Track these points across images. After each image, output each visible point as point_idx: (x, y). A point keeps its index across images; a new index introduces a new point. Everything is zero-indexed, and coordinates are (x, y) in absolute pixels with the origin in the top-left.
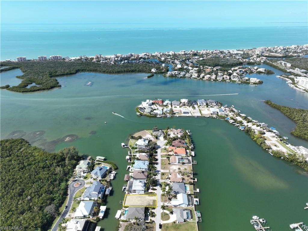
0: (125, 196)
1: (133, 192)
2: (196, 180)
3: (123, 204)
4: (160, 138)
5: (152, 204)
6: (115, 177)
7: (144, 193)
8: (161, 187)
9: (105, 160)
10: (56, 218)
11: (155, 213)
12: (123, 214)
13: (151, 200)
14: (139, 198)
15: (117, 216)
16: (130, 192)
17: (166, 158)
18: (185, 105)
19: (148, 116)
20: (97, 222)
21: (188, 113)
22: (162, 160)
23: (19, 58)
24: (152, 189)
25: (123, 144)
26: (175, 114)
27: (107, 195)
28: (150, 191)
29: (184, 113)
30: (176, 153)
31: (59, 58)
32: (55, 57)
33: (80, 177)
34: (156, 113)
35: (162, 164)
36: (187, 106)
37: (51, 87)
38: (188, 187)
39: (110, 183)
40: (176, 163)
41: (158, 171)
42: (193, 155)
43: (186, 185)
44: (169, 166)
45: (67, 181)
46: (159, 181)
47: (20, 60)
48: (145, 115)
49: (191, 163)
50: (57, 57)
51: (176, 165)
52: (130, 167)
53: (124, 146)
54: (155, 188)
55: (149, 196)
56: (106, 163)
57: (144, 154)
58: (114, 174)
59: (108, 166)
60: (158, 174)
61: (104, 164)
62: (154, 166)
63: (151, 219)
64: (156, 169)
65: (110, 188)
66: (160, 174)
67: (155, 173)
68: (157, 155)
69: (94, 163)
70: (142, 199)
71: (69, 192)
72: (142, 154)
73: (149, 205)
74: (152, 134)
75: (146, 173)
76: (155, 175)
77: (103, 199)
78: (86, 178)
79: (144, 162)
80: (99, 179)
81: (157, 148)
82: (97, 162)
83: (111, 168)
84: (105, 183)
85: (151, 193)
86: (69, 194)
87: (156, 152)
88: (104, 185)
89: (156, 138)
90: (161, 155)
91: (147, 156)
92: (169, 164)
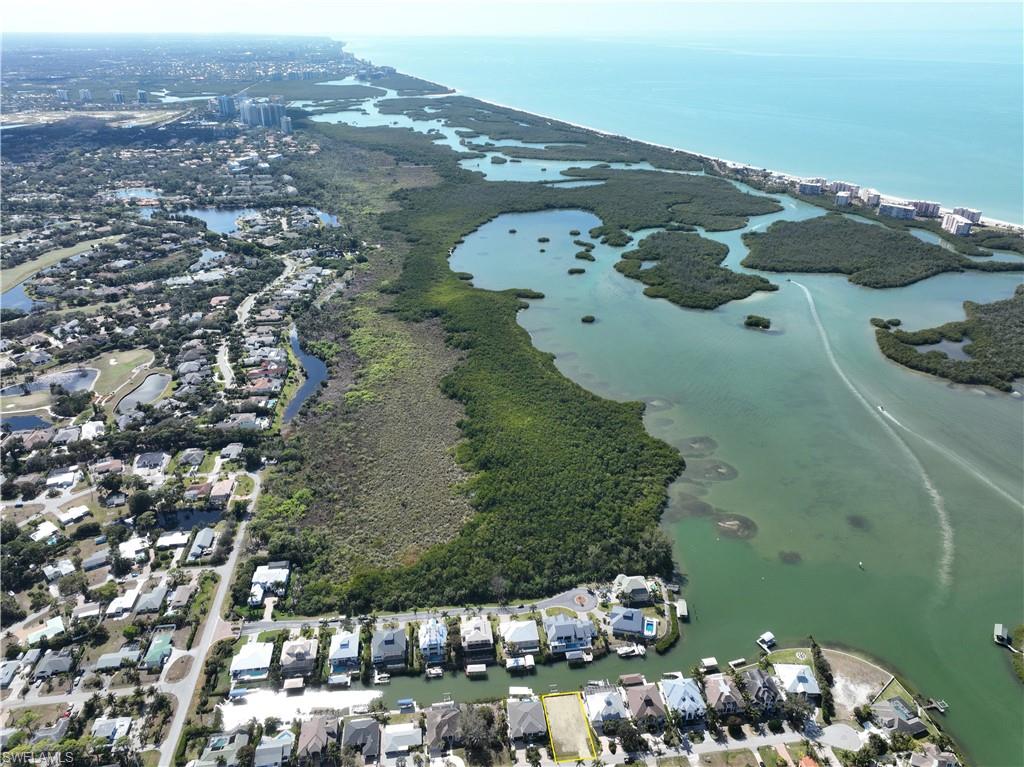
0: (573, 693)
3: (548, 695)
5: (564, 749)
6: (628, 657)
8: (626, 762)
9: (682, 618)
10: (497, 602)
12: (522, 697)
13: (575, 746)
14: (574, 721)
15: (514, 690)
17: (760, 761)
19: (1015, 667)
20: (500, 664)
22: (746, 752)
24: (611, 743)
25: (768, 636)
27: (566, 659)
28: (605, 741)
33: (605, 596)
35: (725, 753)
39: (605, 653)
41: (688, 749)
45: (585, 580)
46: (647, 754)
52: (676, 677)
54: (619, 749)
55: (588, 740)
56: (669, 625)
57: (726, 690)
58: (637, 653)
59: (660, 633)
60: (673, 748)
61: (665, 621)
62: (707, 734)
63: (521, 754)
64: (693, 740)
65: (589, 658)
66: (676, 754)
67: (676, 740)
68: (765, 735)
69: (658, 603)
70: (573, 726)
71: (558, 595)
72: (721, 686)
73: (560, 745)
74: (871, 698)
75: (649, 711)
76: (666, 742)
77: (554, 654)
78: (605, 606)
79: (692, 699)
80: (610, 630)
81: (803, 730)
82: (666, 607)
83: (653, 640)
84: (600, 643)
85: (599, 743)
86: (554, 597)
87: (777, 729)
88: (593, 644)
89: (863, 717)
90: (769, 747)
91: (722, 699)
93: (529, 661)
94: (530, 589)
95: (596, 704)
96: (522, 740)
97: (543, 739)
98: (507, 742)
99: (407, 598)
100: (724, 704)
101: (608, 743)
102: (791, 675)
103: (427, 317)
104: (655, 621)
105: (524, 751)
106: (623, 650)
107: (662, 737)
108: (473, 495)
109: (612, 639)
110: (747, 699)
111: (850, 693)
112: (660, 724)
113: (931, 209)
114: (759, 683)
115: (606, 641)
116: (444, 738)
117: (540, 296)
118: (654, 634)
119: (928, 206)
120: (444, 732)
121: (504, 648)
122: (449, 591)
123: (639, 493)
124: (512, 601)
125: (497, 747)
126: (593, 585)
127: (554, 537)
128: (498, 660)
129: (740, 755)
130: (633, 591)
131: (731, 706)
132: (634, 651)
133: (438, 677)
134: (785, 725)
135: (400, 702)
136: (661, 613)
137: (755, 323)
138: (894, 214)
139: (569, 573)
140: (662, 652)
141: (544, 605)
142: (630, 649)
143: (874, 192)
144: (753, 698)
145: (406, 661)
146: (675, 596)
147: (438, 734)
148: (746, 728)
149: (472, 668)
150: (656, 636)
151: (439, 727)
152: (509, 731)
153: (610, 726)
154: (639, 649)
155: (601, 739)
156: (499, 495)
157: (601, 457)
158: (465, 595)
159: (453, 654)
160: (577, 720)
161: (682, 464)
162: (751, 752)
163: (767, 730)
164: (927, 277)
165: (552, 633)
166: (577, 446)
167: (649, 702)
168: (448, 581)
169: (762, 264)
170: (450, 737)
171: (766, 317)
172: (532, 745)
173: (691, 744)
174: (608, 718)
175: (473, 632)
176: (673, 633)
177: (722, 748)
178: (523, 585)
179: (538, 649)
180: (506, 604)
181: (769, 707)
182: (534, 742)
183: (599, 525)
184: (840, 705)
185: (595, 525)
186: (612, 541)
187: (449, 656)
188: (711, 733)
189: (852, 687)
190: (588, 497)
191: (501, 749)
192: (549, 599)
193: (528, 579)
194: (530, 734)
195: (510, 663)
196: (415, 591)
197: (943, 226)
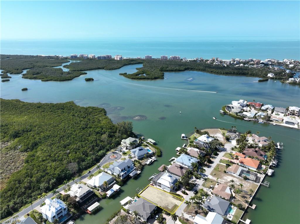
0: (148, 186)
1: (158, 185)
2: (254, 207)
3: (139, 193)
4: (232, 141)
5: (170, 208)
6: (151, 163)
7: (169, 192)
8: (196, 194)
9: (155, 144)
10: (75, 177)
11: (167, 221)
13: (172, 203)
14: (160, 195)
15: (123, 202)
16: (155, 184)
17: (225, 165)
18: (293, 114)
19: (233, 116)
20: (103, 198)
21: (293, 124)
22: (218, 165)
23: (146, 56)
24: (182, 192)
25: (183, 135)
26: (272, 121)
27: (131, 177)
28: (179, 193)
29: (287, 122)
30: (242, 163)
31: (177, 58)
32: (175, 57)
33: (121, 151)
34: (245, 115)
35: (215, 169)
36: (296, 117)
37: (155, 77)
38: (235, 210)
39: (142, 168)
40: (235, 175)
41: (205, 175)
42: (270, 174)
43: (232, 207)
44: (223, 174)
45: (108, 150)
46: (197, 186)
47: (147, 57)
48: (230, 115)
49: (259, 182)
50: (176, 57)
51: (234, 177)
52: (174, 159)
53: (183, 137)
54: (187, 192)
55: (173, 197)
56: (153, 147)
57: (197, 150)
58: (153, 160)
61: (150, 147)
64: (203, 172)
65: (139, 172)
67: (199, 176)
68: (216, 158)
70: (162, 197)
71: (102, 160)
74: (223, 135)
75: (184, 171)
76: (197, 178)
78: (125, 154)
79: (191, 158)
81: (221, 151)
82: (146, 144)
83: (154, 153)
84: (138, 165)
85: (178, 195)
89: (227, 139)
90: (221, 160)
92: (225, 172)
95: (166, 180)
99: (15, 203)
100: (200, 154)
105: (155, 222)
106: (148, 162)
107: (194, 178)
108: (20, 147)
109: (140, 161)
114: (202, 143)
115: (139, 163)
121: (99, 190)
122: (42, 185)
123: (100, 120)
126: (113, 150)
128: (101, 196)
129: (219, 167)
130: (132, 142)
136: (147, 146)
137: (88, 80)
140: (160, 156)
144: (205, 148)
146: (144, 140)
148: (211, 159)
149: (91, 208)
153: (176, 187)
158: (54, 183)
162: (220, 164)
163: (215, 156)
164: (122, 67)
167: (181, 168)
171: (90, 78)
174: (174, 182)
176: (157, 149)
177: (212, 168)
178: (83, 163)
179: (115, 181)
180: (80, 175)
182: (157, 214)
187: (72, 212)
188: (204, 167)
192: (99, 164)
193: (83, 161)
194: (153, 212)
195: (109, 193)
196: (18, 197)
197: (115, 59)
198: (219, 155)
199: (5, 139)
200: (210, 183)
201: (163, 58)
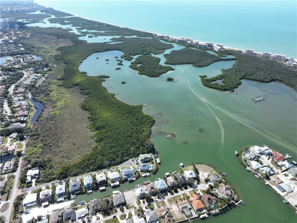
0: (131, 190)
3: (124, 191)
4: (210, 183)
5: (130, 206)
6: (145, 177)
7: (137, 198)
8: (148, 206)
9: (159, 163)
10: (106, 168)
12: (116, 194)
13: (133, 204)
14: (132, 197)
15: (114, 192)
17: (183, 197)
19: (241, 161)
20: (109, 186)
26: (269, 179)
29: (281, 187)
30: (191, 202)
33: (137, 161)
34: (251, 164)
37: (225, 89)
39: (139, 177)
40: (180, 206)
41: (164, 198)
42: (201, 217)
43: (158, 221)
44: (174, 203)
45: (131, 158)
46: (153, 202)
49: (188, 218)
51: (178, 207)
52: (159, 180)
54: (146, 202)
55: (137, 202)
56: (155, 166)
57: (172, 181)
58: (148, 175)
59: (153, 168)
60: (160, 199)
61: (154, 165)
62: (168, 193)
63: (118, 210)
64: (165, 196)
65: (134, 179)
66: (161, 200)
67: (161, 197)
68: (183, 190)
69: (152, 160)
70: (132, 199)
71: (124, 163)
72: (171, 180)
73: (129, 205)
74: (208, 176)
75: (153, 190)
76: (158, 198)
77: (124, 180)
78: (137, 164)
79: (164, 185)
80: (139, 170)
81: (193, 187)
82: (154, 161)
83: (152, 171)
84: (137, 174)
85: (140, 202)
86: (123, 164)
87: (186, 188)
88: (135, 175)
89: (207, 181)
90: (185, 193)
91: (172, 183)
92: (177, 202)
93: (117, 183)
94: (115, 163)
95: (138, 192)
96: (118, 206)
97: (124, 204)
98: (114, 207)
99: (78, 172)
100: (172, 184)
101: (142, 201)
102: (188, 174)
103: (74, 86)
104: (151, 165)
105: (119, 208)
106: (143, 175)
107: (157, 196)
108: (95, 138)
109: (140, 173)
110: (178, 182)
111: (203, 175)
112: (156, 193)
113: (211, 45)
114: (181, 177)
115: (139, 173)
116: (95, 210)
117: (108, 77)
118: (152, 169)
119: (210, 44)
120: (95, 208)
121: (110, 181)
122: (91, 167)
123: (143, 131)
124: (110, 167)
125: (111, 209)
126: (133, 159)
127: (121, 147)
128: (108, 184)
129: (178, 197)
130: (145, 158)
131: (174, 185)
132: (147, 175)
133: (91, 193)
134: (188, 187)
135: (80, 202)
136: (153, 163)
137: (170, 80)
138: (202, 47)
139: (126, 156)
140: (154, 174)
141: (120, 167)
142: (146, 174)
143: (197, 41)
144: (179, 181)
145: (81, 190)
146: (156, 158)
147: (93, 209)
148: (178, 190)
149: (101, 188)
150: (152, 170)
151: (93, 207)
152: (114, 204)
153: (143, 197)
154: (148, 174)
155: (140, 201)
156: (103, 137)
157: (132, 122)
158: (96, 168)
159: (95, 185)
160: (133, 197)
161: (154, 121)
162: (180, 196)
163: (184, 189)
164: (212, 63)
165: (123, 174)
166: (124, 120)
167: (152, 188)
168: (91, 165)
169: (170, 63)
170: (97, 209)
171: (172, 78)
172: (121, 207)
173: (165, 197)
174: (141, 195)
175: (100, 178)
176: (157, 168)
177: (173, 196)
178: (113, 162)
179: (120, 179)
180: (109, 168)
181: (184, 183)
182: (122, 205)
183: (133, 141)
184: (201, 179)
185: (132, 142)
186: (137, 145)
187: (94, 186)
188: (170, 193)
189: (203, 174)
190: (129, 134)
191: (112, 209)
192: (121, 165)
193: (114, 160)
194: (120, 204)
195: (112, 185)
196: (81, 169)
197: (215, 49)
198: (187, 190)
199: (93, 129)
200: (162, 204)
201: (265, 55)
